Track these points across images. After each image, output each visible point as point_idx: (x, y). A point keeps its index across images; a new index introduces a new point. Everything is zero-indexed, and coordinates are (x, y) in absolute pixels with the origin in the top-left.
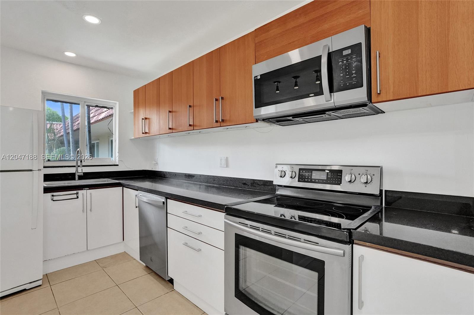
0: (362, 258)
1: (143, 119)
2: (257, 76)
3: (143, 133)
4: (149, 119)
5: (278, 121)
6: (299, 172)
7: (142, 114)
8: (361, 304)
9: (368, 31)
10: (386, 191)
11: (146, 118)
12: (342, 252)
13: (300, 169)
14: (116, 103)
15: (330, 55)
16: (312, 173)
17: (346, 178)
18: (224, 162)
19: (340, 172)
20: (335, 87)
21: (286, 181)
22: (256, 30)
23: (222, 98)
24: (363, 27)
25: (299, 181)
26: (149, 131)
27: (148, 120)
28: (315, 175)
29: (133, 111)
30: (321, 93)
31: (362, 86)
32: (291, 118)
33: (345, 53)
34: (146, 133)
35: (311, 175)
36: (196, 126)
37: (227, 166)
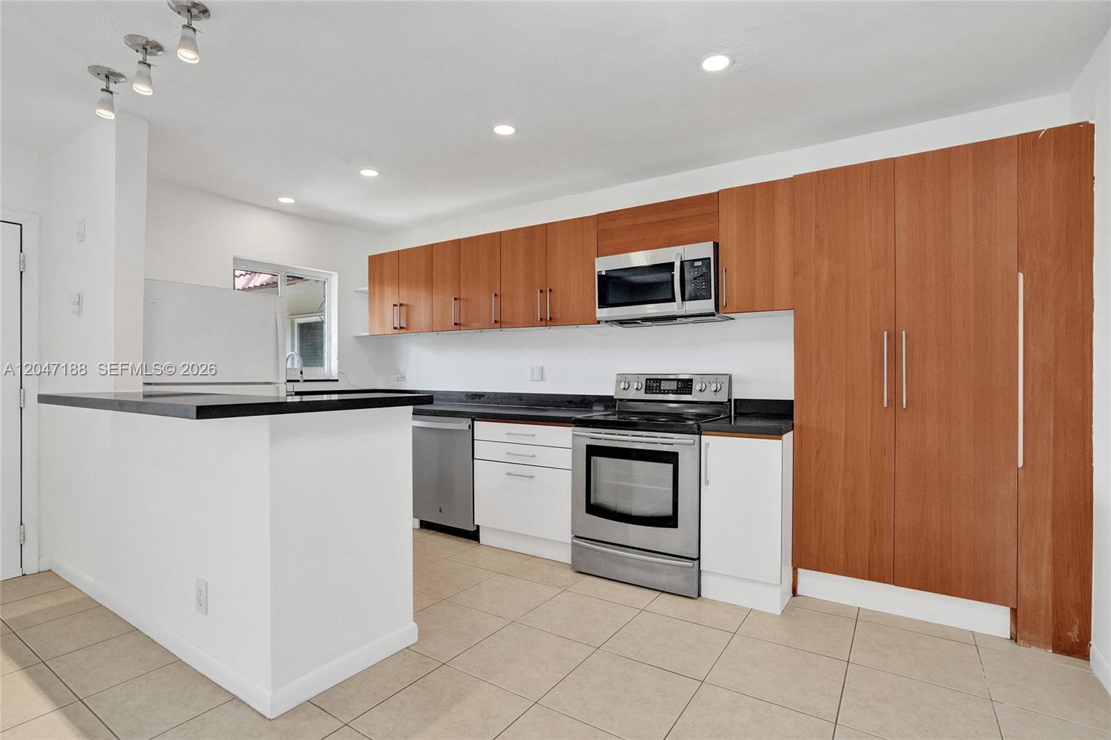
0: (708, 445)
1: (395, 305)
2: (601, 272)
3: (395, 328)
4: (407, 305)
5: (621, 323)
6: (646, 382)
7: (390, 296)
8: (707, 482)
9: (716, 246)
10: (735, 400)
11: (401, 305)
12: (692, 441)
13: (647, 380)
14: (331, 274)
15: (682, 263)
16: (660, 382)
17: (696, 387)
18: (537, 374)
19: (691, 380)
20: (687, 296)
21: (632, 394)
22: (598, 215)
23: (550, 290)
24: (711, 243)
25: (646, 393)
26: (407, 325)
27: (404, 308)
28: (664, 386)
29: (367, 288)
30: (673, 300)
31: (710, 298)
32: (640, 321)
33: (696, 264)
34: (401, 328)
35: (660, 385)
36: (504, 323)
37: (542, 380)
